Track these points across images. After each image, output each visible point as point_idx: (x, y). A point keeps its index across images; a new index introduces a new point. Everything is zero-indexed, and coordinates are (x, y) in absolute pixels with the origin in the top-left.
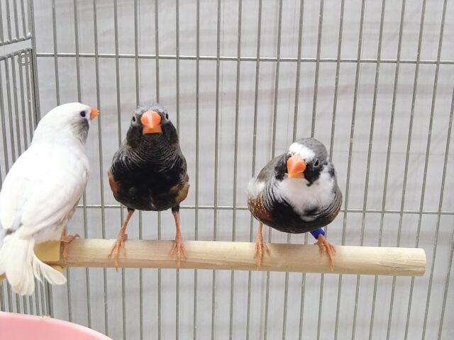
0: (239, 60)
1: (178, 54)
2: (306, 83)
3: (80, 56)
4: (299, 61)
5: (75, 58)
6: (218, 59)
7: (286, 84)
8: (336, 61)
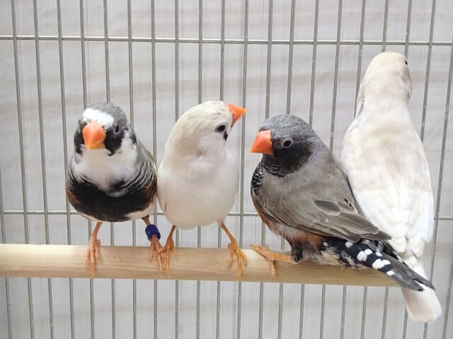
3: (18, 38)
4: (270, 43)
7: (257, 72)
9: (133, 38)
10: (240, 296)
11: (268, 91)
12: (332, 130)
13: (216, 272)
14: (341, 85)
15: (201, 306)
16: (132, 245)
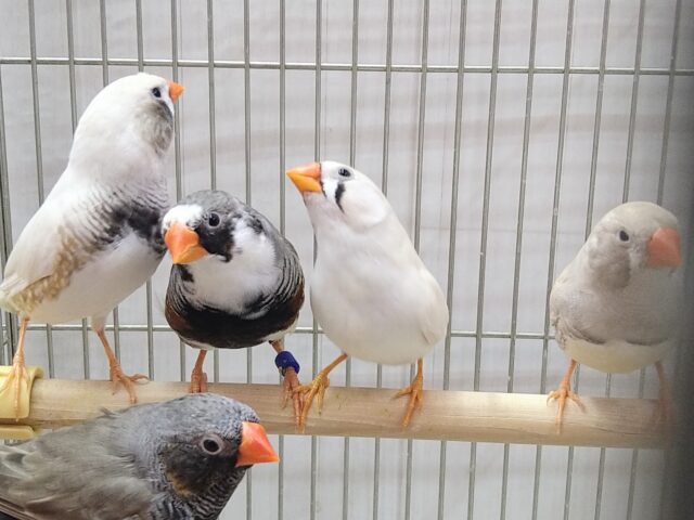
0: (354, 69)
1: (247, 59)
2: (474, 113)
3: (75, 63)
4: (461, 71)
5: (67, 66)
6: (318, 68)
7: (439, 115)
8: (527, 71)
9: (251, 63)
10: (410, 457)
11: (457, 145)
12: (556, 204)
13: (384, 425)
14: (569, 136)
15: (350, 473)
16: (246, 382)
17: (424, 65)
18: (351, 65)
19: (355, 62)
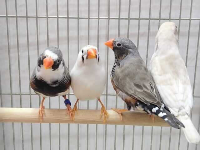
10: (106, 130)
13: (96, 120)
15: (89, 135)
16: (58, 108)
17: (109, 17)
18: (88, 17)
19: (89, 16)
